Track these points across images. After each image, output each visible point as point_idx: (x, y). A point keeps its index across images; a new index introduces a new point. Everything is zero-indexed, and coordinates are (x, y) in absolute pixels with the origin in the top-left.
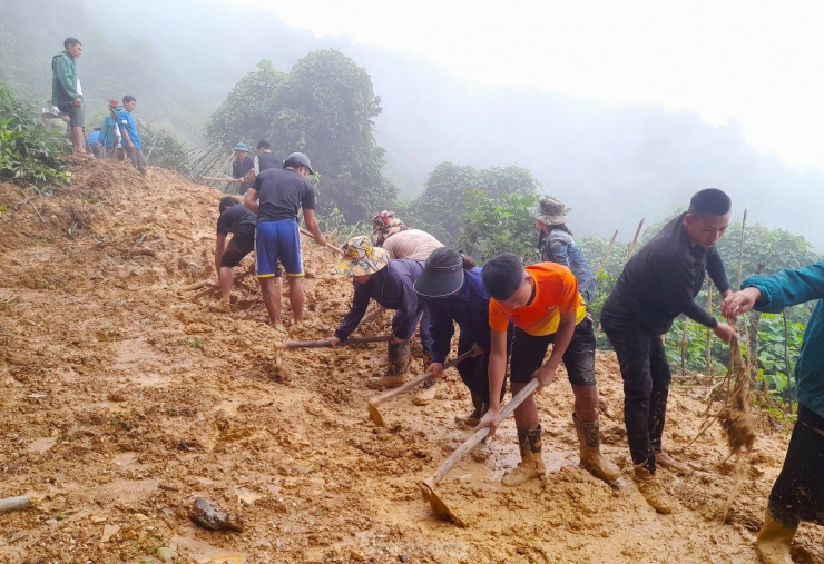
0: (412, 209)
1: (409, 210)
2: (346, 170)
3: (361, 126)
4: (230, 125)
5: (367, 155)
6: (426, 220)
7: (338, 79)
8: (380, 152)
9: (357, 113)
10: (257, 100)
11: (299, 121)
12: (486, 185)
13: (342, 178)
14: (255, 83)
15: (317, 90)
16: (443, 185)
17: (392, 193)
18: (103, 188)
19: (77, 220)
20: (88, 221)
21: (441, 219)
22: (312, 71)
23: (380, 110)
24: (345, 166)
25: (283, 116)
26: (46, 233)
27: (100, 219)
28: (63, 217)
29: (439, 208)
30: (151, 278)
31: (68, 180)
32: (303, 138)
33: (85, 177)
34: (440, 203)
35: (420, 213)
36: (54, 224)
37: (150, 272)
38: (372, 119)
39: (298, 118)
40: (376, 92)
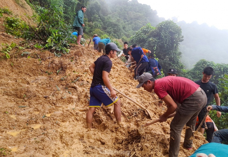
0: (188, 73)
1: (187, 73)
2: (167, 58)
3: (175, 44)
4: (135, 41)
5: (176, 54)
6: (192, 77)
7: (171, 29)
8: (180, 53)
9: (175, 40)
10: (144, 34)
11: (155, 42)
12: (218, 69)
13: (166, 60)
14: (145, 29)
15: (163, 32)
16: (201, 67)
17: (182, 67)
18: (79, 56)
19: (62, 67)
20: (66, 68)
21: (198, 78)
22: (162, 26)
23: (183, 40)
24: (167, 57)
25: (151, 40)
26: (49, 71)
27: (71, 68)
28: (57, 65)
29: (198, 74)
30: (70, 101)
31: (68, 52)
32: (156, 47)
33: (74, 52)
34: (199, 72)
35: (191, 75)
36: (53, 68)
37: (70, 98)
38: (180, 43)
39: (155, 41)
40: (182, 34)
